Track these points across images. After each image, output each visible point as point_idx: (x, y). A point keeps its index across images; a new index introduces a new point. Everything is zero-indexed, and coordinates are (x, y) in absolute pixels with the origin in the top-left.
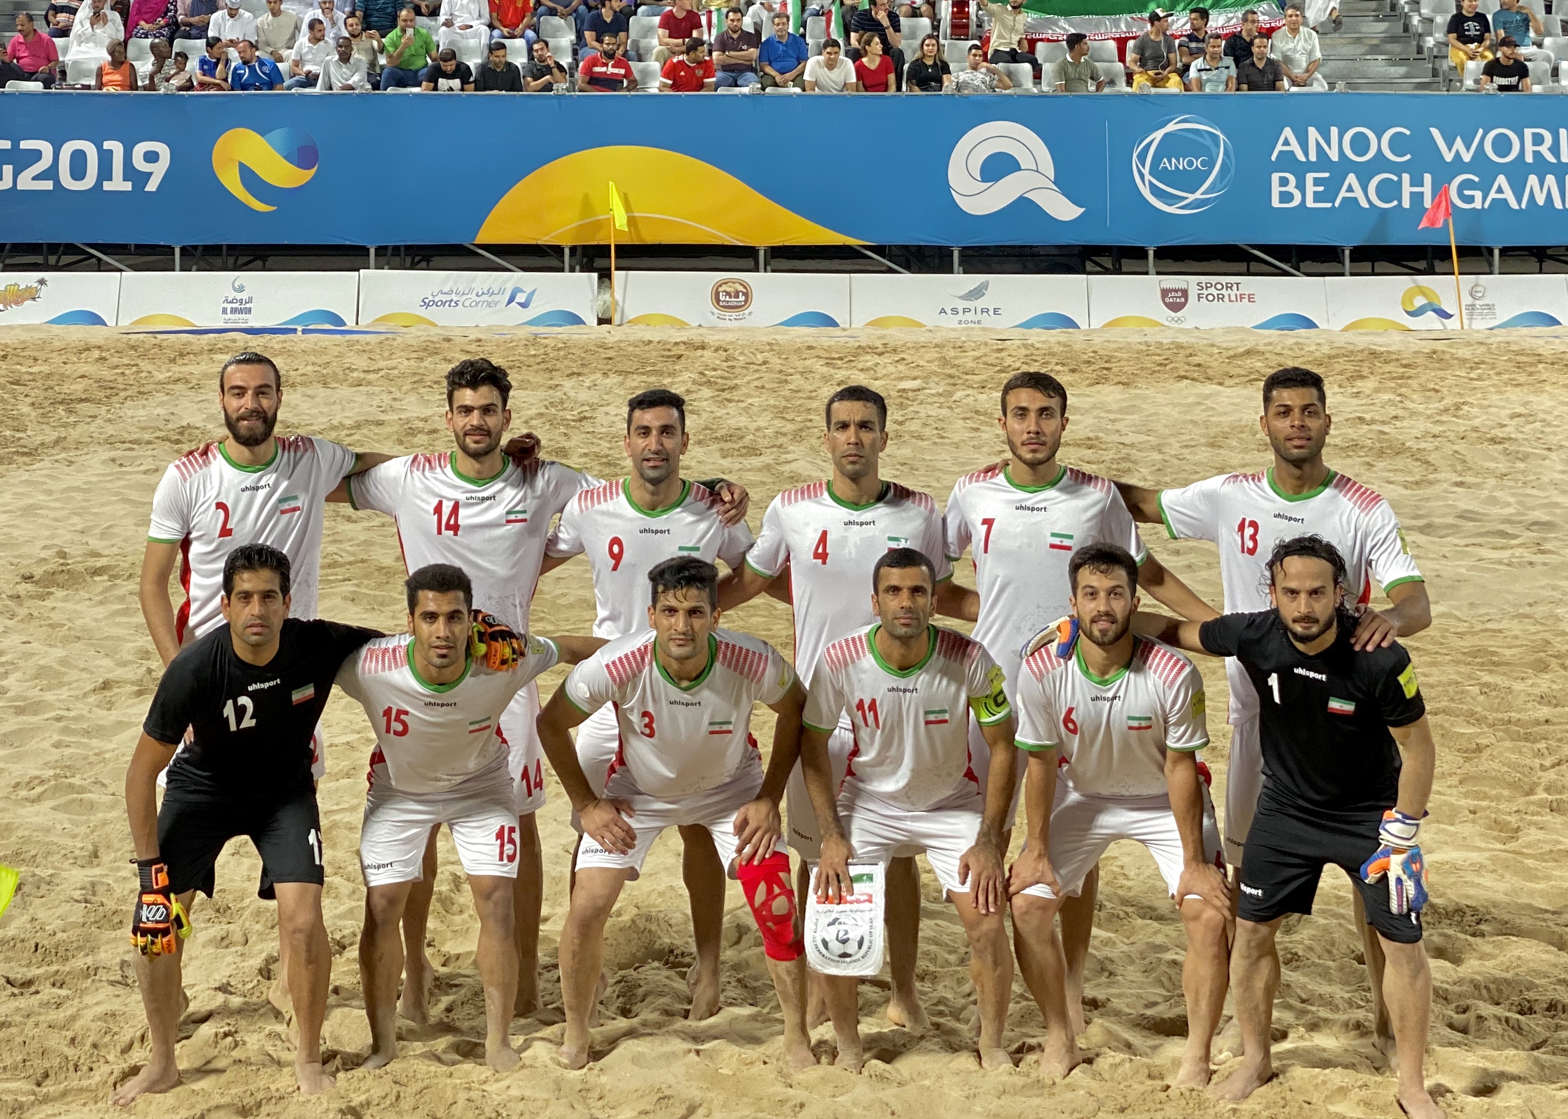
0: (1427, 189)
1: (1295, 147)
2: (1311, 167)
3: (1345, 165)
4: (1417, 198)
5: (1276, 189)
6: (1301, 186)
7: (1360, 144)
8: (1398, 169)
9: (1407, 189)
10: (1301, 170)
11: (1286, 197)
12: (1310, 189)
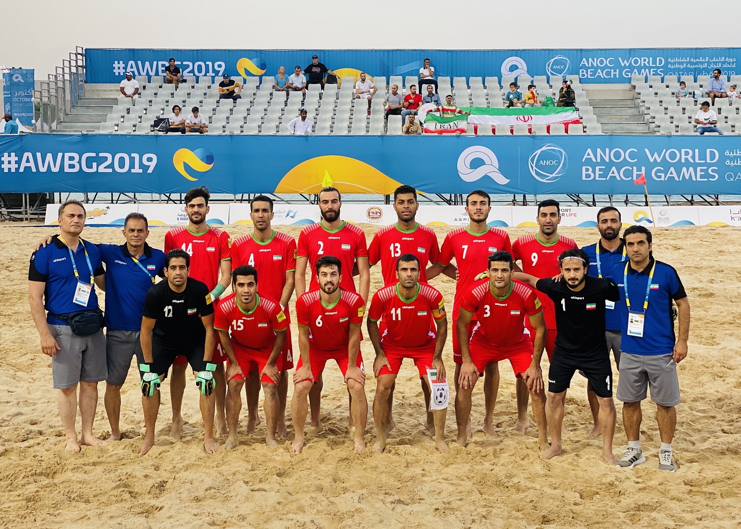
0: (643, 173)
1: (592, 156)
2: (598, 164)
4: (639, 176)
5: (584, 173)
7: (617, 155)
8: (632, 165)
9: (635, 173)
10: (594, 165)
11: (588, 176)
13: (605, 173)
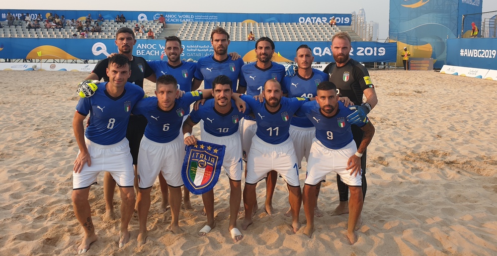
0: (158, 53)
1: (140, 47)
2: (142, 49)
3: (147, 49)
4: (157, 54)
5: (137, 52)
6: (141, 52)
7: (149, 46)
8: (154, 50)
9: (156, 53)
10: (141, 50)
11: (139, 54)
12: (142, 52)
13: (145, 53)
